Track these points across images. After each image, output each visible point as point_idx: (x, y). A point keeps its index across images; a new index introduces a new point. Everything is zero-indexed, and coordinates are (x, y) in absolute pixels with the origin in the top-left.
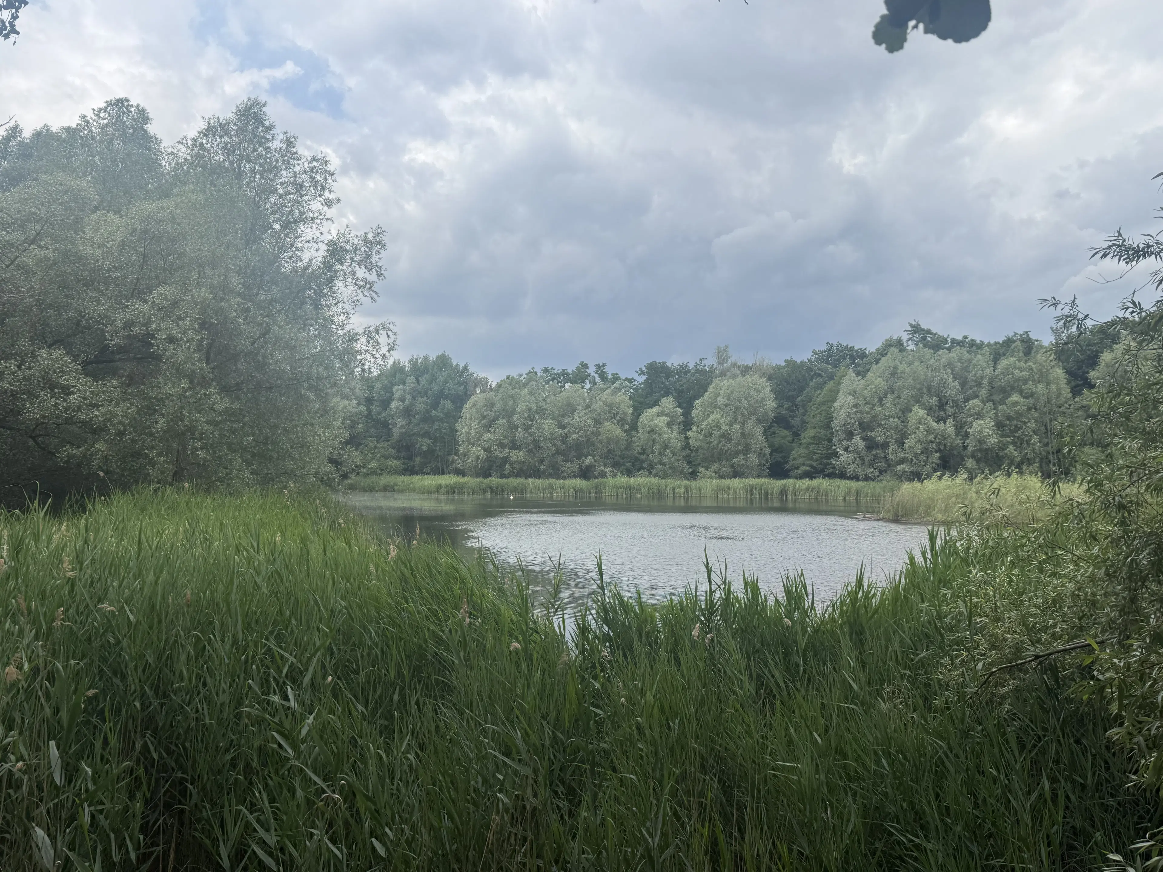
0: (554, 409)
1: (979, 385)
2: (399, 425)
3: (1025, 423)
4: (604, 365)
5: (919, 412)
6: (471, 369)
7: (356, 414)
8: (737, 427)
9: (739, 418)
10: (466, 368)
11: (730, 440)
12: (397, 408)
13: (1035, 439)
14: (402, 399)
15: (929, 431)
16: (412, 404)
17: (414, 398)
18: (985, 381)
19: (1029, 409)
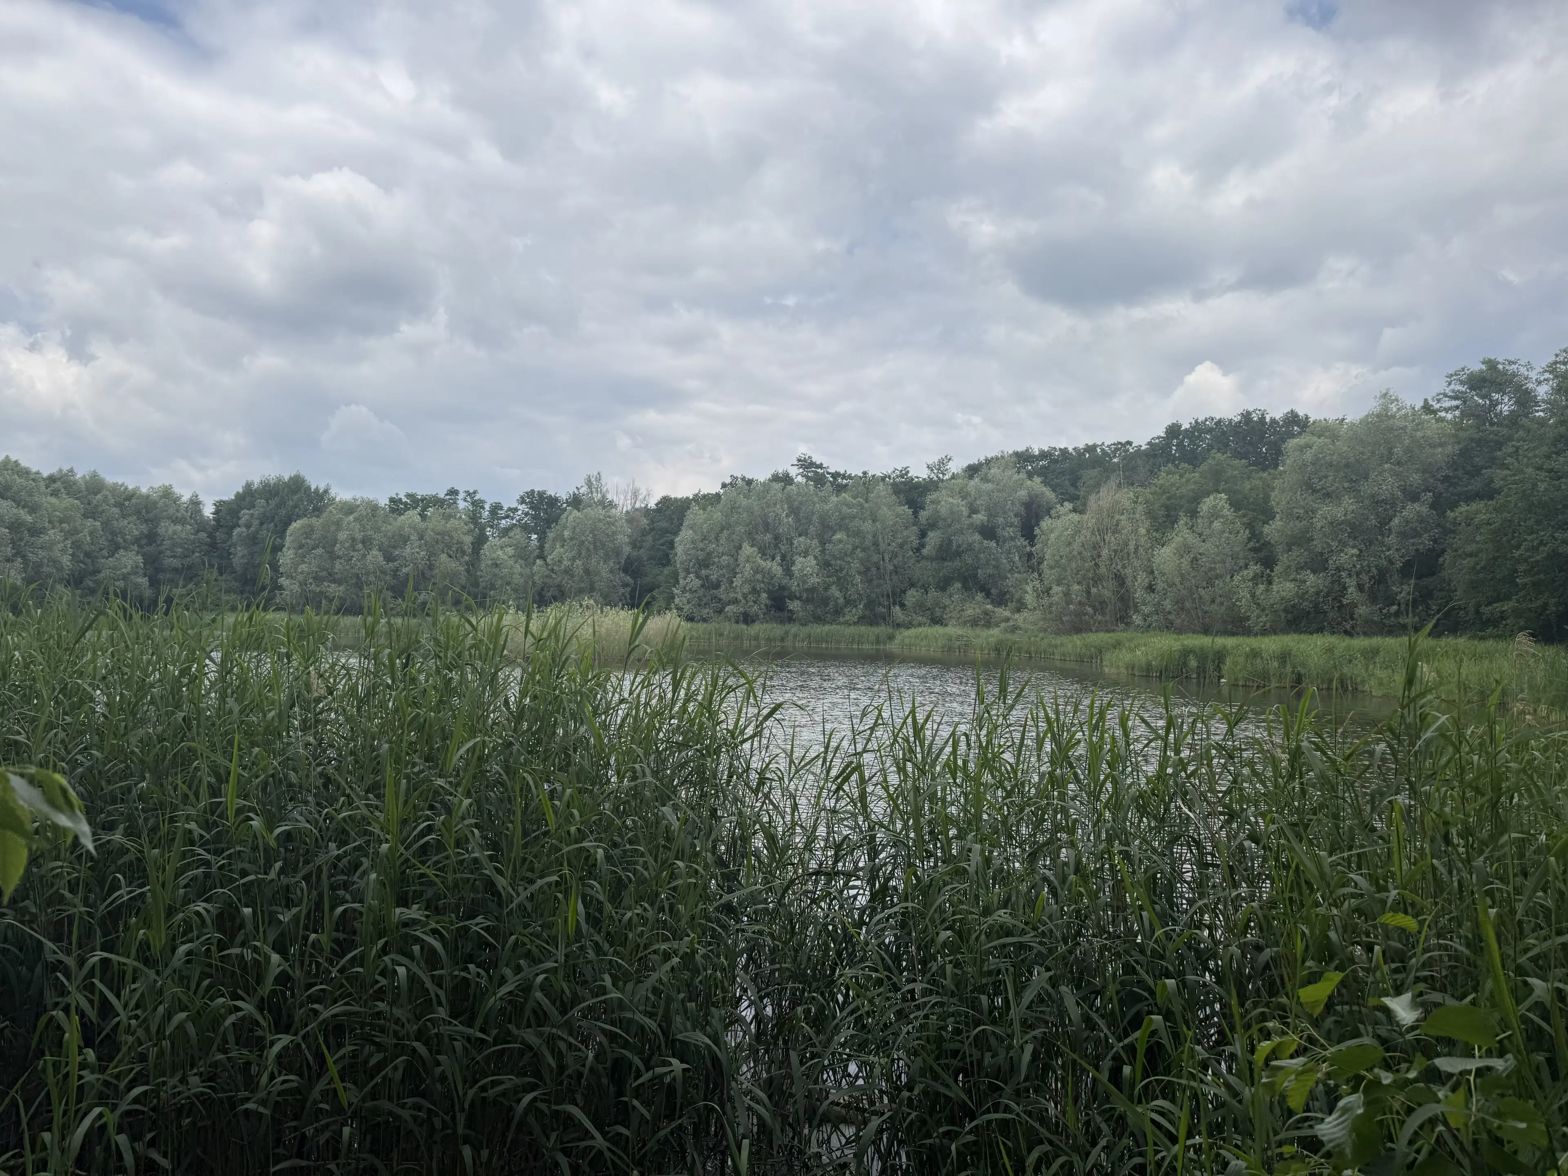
0: (383, 540)
1: (810, 522)
2: (240, 554)
3: (849, 563)
4: (475, 492)
5: (748, 550)
6: (333, 492)
7: (193, 542)
8: (579, 562)
9: (584, 553)
10: (326, 491)
11: (572, 576)
12: (240, 535)
13: (858, 579)
14: (248, 526)
15: (757, 571)
16: (257, 532)
17: (262, 524)
18: (815, 518)
19: (855, 548)
